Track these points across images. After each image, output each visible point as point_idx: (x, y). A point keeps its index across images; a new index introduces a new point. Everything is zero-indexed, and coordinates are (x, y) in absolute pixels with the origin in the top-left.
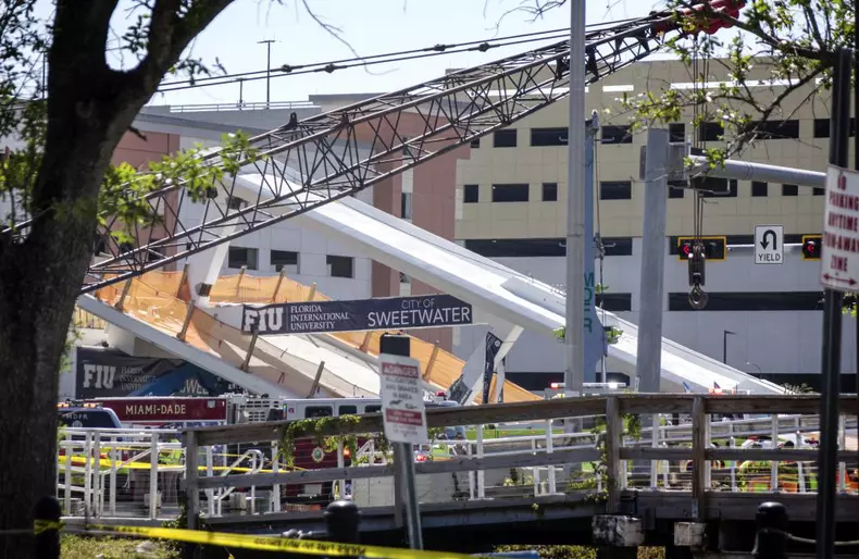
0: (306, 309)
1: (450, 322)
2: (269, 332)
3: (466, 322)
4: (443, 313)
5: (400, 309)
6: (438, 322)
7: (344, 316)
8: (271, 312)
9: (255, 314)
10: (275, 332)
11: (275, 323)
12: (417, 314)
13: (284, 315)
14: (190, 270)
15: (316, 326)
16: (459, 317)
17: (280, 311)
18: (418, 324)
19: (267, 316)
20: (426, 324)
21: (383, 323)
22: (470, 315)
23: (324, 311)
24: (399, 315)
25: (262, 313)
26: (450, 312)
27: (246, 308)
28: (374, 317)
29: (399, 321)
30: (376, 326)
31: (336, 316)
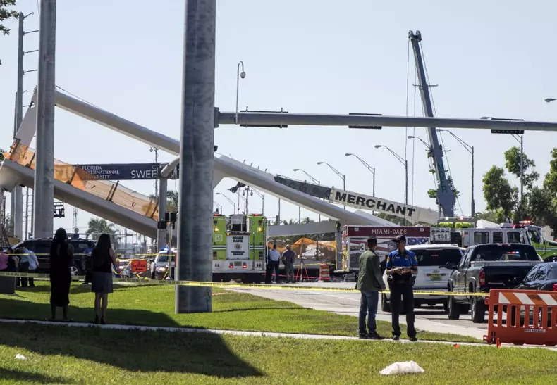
0: (92, 167)
7: (116, 172)
21: (141, 176)
28: (135, 173)
29: (151, 176)
30: (137, 178)
31: (111, 172)
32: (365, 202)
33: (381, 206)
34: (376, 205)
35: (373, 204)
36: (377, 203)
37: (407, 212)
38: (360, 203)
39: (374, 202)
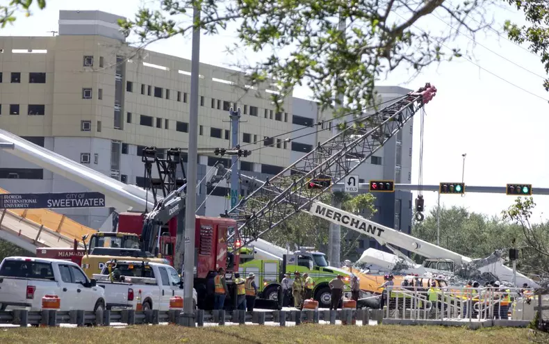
0: (12, 197)
1: (93, 205)
3: (102, 206)
4: (89, 202)
5: (66, 198)
6: (86, 206)
7: (34, 201)
12: (74, 201)
15: (18, 205)
16: (98, 203)
18: (75, 206)
20: (79, 206)
21: (56, 205)
22: (104, 203)
23: (23, 198)
24: (65, 201)
26: (93, 201)
28: (51, 202)
29: (65, 204)
30: (52, 207)
31: (30, 201)
32: (341, 218)
33: (355, 223)
34: (350, 222)
35: (348, 220)
36: (351, 219)
37: (377, 232)
38: (337, 219)
39: (348, 218)
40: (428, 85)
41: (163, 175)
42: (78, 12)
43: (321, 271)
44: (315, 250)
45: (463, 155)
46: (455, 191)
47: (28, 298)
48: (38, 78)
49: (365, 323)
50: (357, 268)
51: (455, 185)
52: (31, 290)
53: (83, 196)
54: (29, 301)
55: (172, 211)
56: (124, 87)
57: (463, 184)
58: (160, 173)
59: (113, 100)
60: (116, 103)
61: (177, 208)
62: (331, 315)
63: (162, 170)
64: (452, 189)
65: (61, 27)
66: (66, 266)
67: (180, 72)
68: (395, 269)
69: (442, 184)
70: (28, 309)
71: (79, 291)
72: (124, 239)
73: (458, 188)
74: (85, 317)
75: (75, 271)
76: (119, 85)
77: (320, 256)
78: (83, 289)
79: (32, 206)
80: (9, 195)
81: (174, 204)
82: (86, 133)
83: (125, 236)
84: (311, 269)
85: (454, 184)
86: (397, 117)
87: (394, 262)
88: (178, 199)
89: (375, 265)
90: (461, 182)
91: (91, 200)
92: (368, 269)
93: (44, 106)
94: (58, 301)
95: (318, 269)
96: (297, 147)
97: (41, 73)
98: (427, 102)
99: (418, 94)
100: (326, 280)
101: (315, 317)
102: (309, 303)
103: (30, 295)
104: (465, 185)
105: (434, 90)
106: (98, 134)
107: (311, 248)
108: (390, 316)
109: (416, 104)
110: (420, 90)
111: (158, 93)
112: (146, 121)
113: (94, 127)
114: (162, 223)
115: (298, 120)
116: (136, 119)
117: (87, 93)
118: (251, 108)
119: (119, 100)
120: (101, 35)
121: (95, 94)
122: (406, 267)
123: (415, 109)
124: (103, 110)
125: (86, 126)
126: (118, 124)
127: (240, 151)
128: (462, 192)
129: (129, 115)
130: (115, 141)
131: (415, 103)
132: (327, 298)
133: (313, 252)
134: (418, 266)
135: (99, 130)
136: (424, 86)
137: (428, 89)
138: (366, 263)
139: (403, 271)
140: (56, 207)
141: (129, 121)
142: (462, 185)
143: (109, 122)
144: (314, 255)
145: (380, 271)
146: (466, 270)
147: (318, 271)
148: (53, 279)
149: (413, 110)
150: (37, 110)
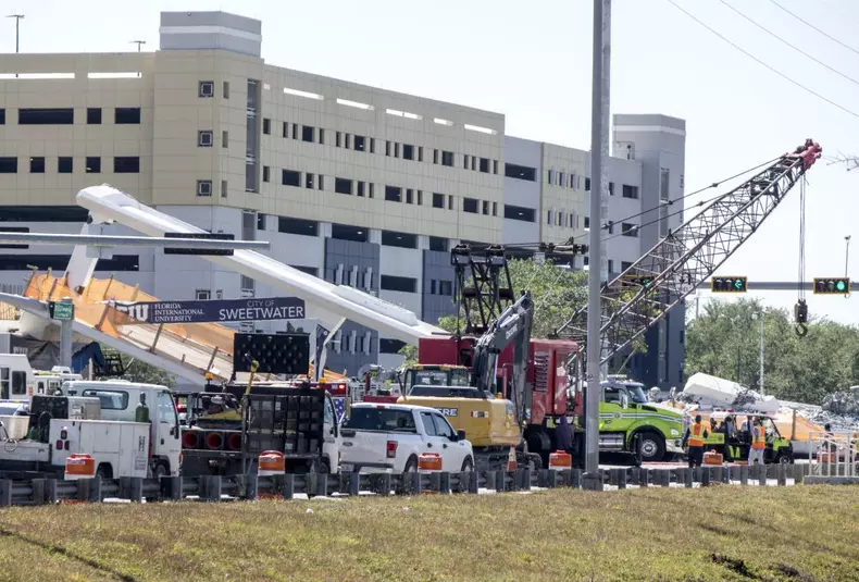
0: (167, 306)
1: (287, 316)
2: (137, 322)
3: (300, 317)
4: (281, 311)
5: (246, 307)
6: (277, 317)
8: (138, 308)
9: (125, 309)
10: (141, 322)
11: (142, 316)
12: (260, 311)
13: (149, 310)
14: (69, 276)
15: (176, 318)
16: (295, 313)
17: (146, 307)
18: (261, 318)
19: (135, 311)
20: (267, 318)
21: (232, 317)
22: (303, 312)
23: (183, 307)
24: (245, 312)
25: (131, 309)
26: (287, 311)
27: (117, 304)
28: (225, 313)
29: (245, 315)
30: (227, 319)
31: (193, 311)
40: (809, 143)
41: (480, 283)
42: (190, 14)
43: (639, 409)
44: (627, 379)
45: (847, 238)
46: (836, 290)
47: (388, 456)
48: (128, 116)
49: (782, 482)
50: (681, 402)
51: (836, 281)
52: (391, 447)
53: (272, 303)
54: (390, 461)
55: (509, 334)
56: (257, 127)
57: (848, 280)
58: (476, 279)
59: (243, 148)
60: (248, 152)
61: (515, 329)
62: (742, 473)
63: (479, 276)
64: (831, 287)
65: (164, 37)
66: (428, 414)
67: (339, 101)
68: (736, 403)
69: (817, 281)
70: (389, 471)
71: (445, 446)
72: (450, 374)
73: (841, 286)
74: (451, 481)
75: (438, 420)
76: (252, 125)
77: (636, 387)
78: (450, 444)
79: (196, 319)
80: (161, 303)
81: (512, 324)
82: (204, 199)
83: (452, 370)
84: (626, 407)
85: (834, 280)
86: (772, 190)
87: (735, 393)
88: (516, 316)
89: (707, 398)
90: (843, 276)
91: (284, 308)
92: (697, 403)
93: (138, 158)
94: (440, 459)
95: (634, 406)
96: (512, 212)
97: (133, 109)
98: (809, 166)
99: (797, 155)
100: (647, 423)
101: (725, 476)
102: (711, 456)
103: (391, 453)
104: (851, 281)
105: (817, 149)
106: (222, 201)
107: (622, 376)
108: (813, 473)
109: (795, 171)
110: (799, 150)
111: (308, 134)
112: (291, 178)
113: (216, 189)
114: (499, 351)
115: (513, 171)
116: (276, 176)
117: (205, 139)
118: (444, 153)
119: (253, 148)
120: (225, 49)
121: (217, 140)
122: (752, 400)
123: (794, 177)
124: (230, 164)
125: (205, 188)
126: (252, 186)
127: (576, 247)
128: (846, 291)
129: (266, 169)
130: (246, 210)
131: (794, 169)
132: (648, 448)
133: (626, 382)
134: (770, 398)
135: (224, 195)
136: (803, 144)
137: (810, 148)
138: (693, 396)
139: (748, 405)
140: (232, 319)
141: (266, 179)
142: (846, 281)
143: (238, 182)
144: (629, 387)
145: (714, 407)
146: (839, 402)
147: (634, 410)
148: (415, 432)
149: (791, 179)
150: (127, 165)
